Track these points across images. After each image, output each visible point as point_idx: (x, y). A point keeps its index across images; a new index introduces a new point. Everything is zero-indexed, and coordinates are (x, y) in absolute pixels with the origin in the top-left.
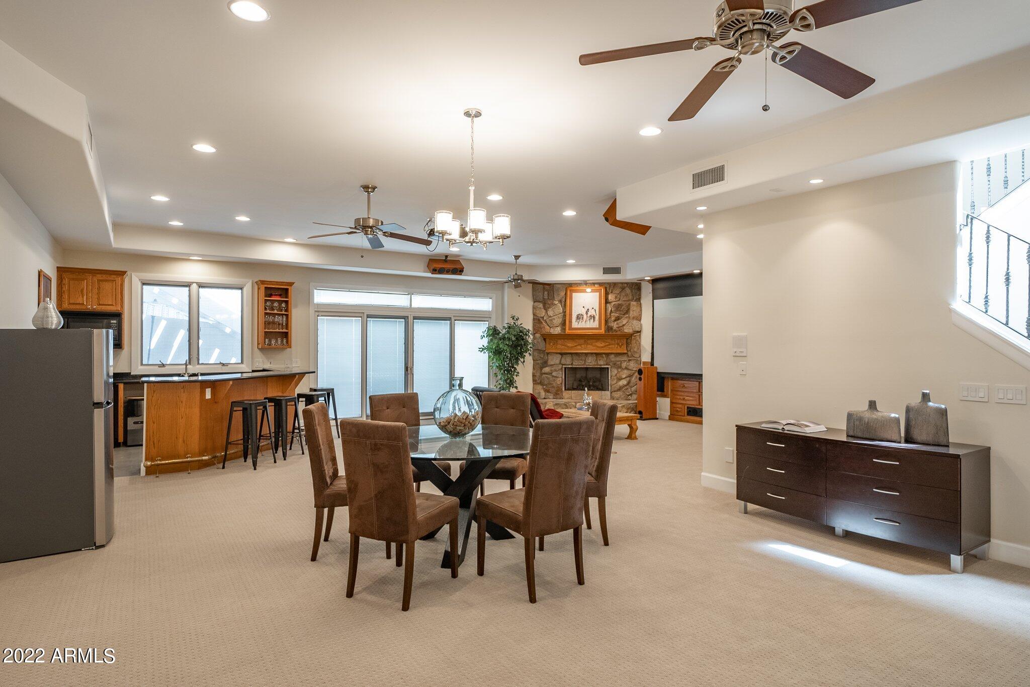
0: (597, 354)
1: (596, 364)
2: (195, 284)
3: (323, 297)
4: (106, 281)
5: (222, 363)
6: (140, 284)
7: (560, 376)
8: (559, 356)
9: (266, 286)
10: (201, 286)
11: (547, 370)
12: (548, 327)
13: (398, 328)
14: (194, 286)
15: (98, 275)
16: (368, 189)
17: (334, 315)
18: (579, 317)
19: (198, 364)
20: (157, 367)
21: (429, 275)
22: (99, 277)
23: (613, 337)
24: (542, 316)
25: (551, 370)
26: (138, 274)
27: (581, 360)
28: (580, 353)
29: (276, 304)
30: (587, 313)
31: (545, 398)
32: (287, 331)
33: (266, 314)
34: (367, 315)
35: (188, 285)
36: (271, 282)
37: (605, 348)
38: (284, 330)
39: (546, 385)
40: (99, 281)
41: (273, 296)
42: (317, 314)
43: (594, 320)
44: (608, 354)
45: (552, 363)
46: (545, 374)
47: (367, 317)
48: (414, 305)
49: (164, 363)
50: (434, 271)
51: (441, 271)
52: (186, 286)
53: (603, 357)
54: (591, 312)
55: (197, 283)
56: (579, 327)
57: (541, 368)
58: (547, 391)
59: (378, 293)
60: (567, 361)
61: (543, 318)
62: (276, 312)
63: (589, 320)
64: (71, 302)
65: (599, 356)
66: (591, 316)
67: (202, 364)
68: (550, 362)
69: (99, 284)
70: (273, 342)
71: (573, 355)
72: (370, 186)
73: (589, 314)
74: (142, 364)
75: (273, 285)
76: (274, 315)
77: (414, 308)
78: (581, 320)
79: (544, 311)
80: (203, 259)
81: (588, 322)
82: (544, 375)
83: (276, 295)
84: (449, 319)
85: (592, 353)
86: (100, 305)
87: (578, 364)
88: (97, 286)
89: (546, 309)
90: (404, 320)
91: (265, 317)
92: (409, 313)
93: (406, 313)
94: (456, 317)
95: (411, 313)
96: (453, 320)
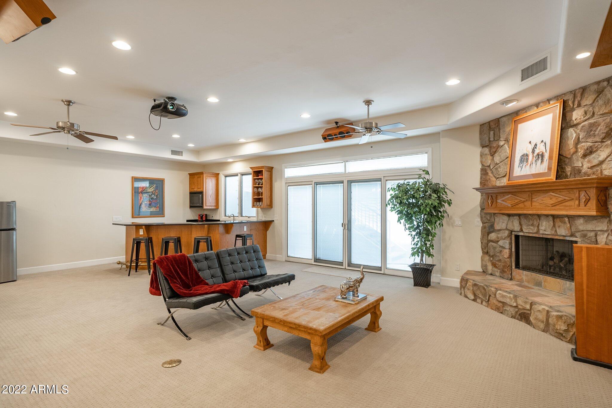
0: (554, 217)
1: (553, 232)
2: (239, 174)
3: (290, 172)
5: (249, 216)
6: (224, 177)
7: (507, 246)
8: (506, 218)
9: (254, 171)
10: (242, 175)
11: (493, 236)
12: (494, 179)
18: (524, 158)
23: (570, 188)
24: (488, 165)
25: (498, 238)
26: (222, 172)
27: (532, 225)
28: (530, 215)
30: (533, 151)
31: (491, 274)
32: (262, 197)
33: (255, 187)
34: (315, 183)
37: (557, 207)
38: (260, 197)
39: (492, 256)
40: (198, 177)
42: (287, 185)
43: (542, 161)
44: (571, 218)
45: (499, 228)
46: (492, 241)
50: (325, 139)
53: (565, 223)
54: (541, 148)
56: (522, 174)
57: (488, 234)
58: (494, 265)
60: (515, 225)
61: (489, 166)
62: (257, 185)
63: (536, 161)
64: (192, 188)
65: (558, 220)
66: (538, 155)
67: (243, 216)
68: (497, 227)
70: (257, 204)
71: (521, 217)
73: (537, 151)
74: (225, 216)
77: (348, 173)
78: (525, 163)
79: (489, 157)
81: (534, 165)
82: (491, 243)
84: (380, 180)
85: (547, 216)
86: (198, 188)
87: (528, 230)
89: (492, 155)
90: (342, 184)
91: (254, 189)
92: (344, 178)
93: (341, 178)
94: (388, 177)
95: (346, 178)
96: (385, 181)
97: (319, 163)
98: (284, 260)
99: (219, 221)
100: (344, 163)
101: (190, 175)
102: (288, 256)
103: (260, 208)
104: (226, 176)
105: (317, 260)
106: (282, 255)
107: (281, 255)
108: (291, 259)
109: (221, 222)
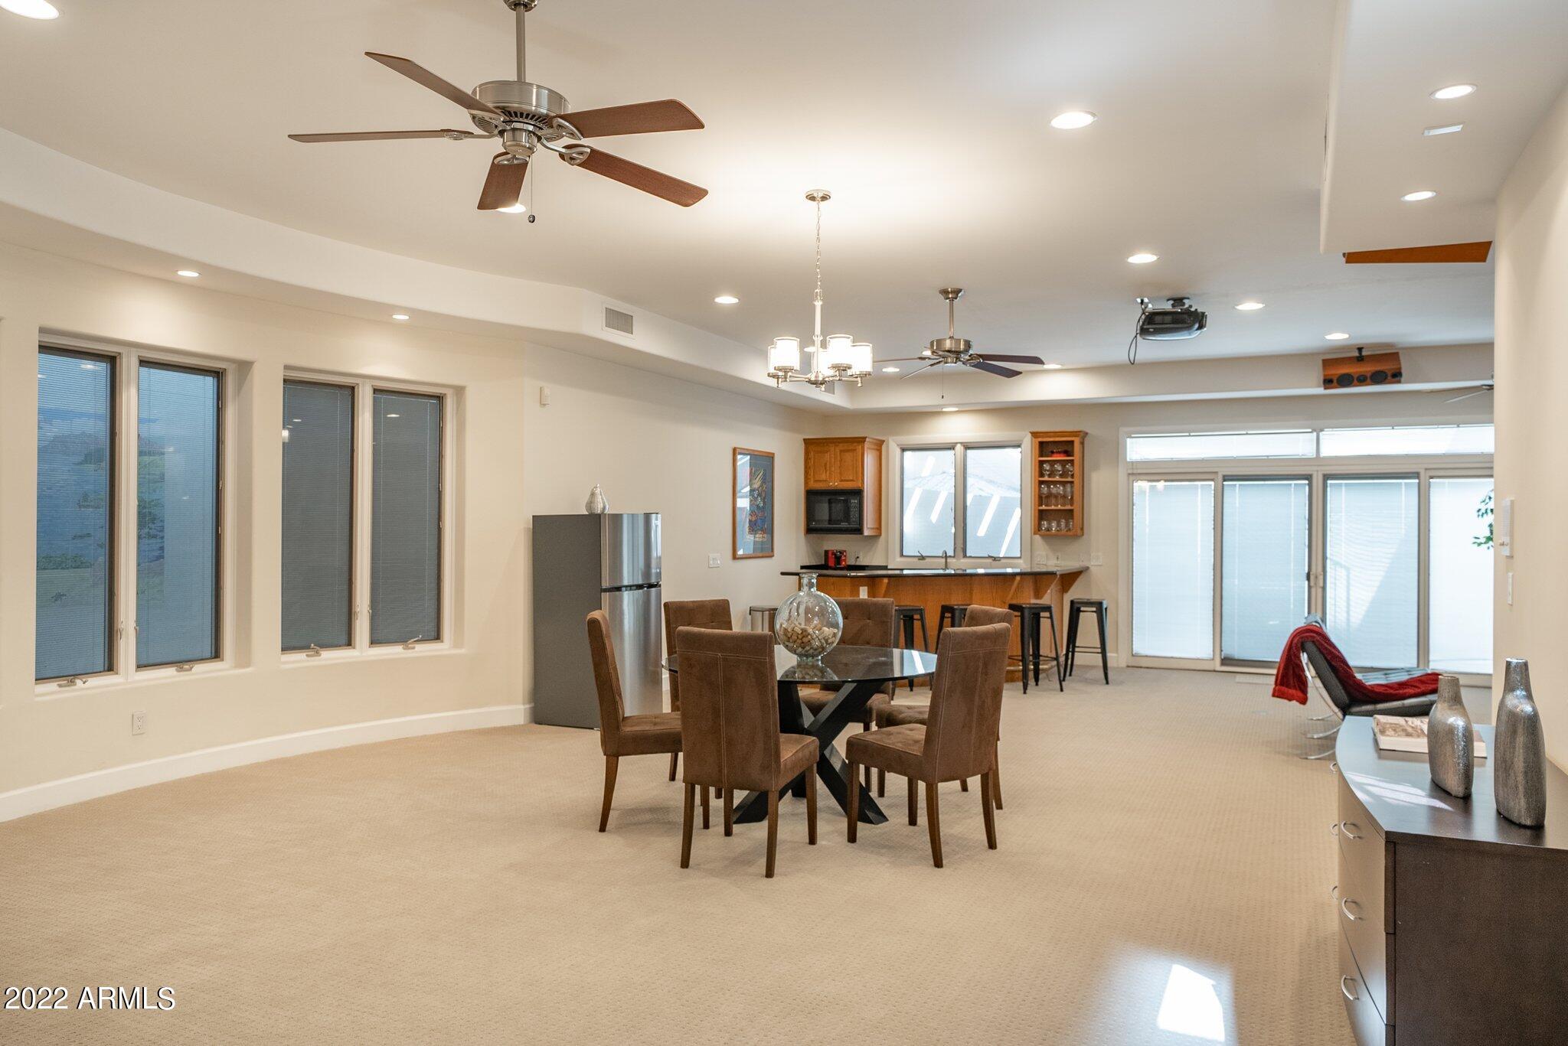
2: (959, 445)
3: (1141, 448)
4: (848, 451)
5: (992, 557)
6: (898, 451)
9: (1040, 440)
10: (968, 447)
13: (1293, 500)
14: (959, 447)
15: (841, 445)
16: (951, 294)
17: (1189, 478)
19: (965, 556)
20: (916, 560)
21: (1321, 391)
22: (841, 446)
26: (894, 438)
29: (1058, 467)
32: (1071, 508)
33: (1041, 483)
34: (1224, 476)
35: (951, 447)
36: (1046, 434)
38: (1068, 507)
40: (841, 451)
41: (1055, 455)
42: (1131, 478)
47: (1224, 480)
48: (1325, 452)
49: (924, 555)
50: (1328, 382)
51: (1345, 381)
52: (950, 449)
55: (961, 443)
59: (1247, 434)
62: (1057, 478)
64: (817, 479)
67: (970, 557)
69: (840, 454)
70: (1054, 524)
72: (950, 290)
74: (902, 555)
75: (1050, 437)
76: (1055, 483)
77: (1325, 458)
80: (960, 409)
83: (1059, 453)
84: (1416, 475)
86: (842, 481)
88: (839, 458)
90: (1307, 482)
91: (1040, 487)
92: (1315, 468)
93: (1308, 468)
94: (1433, 471)
95: (1319, 468)
96: (1428, 478)
97: (1238, 430)
98: (1124, 665)
99: (885, 568)
100: (1315, 434)
101: (808, 442)
102: (1133, 655)
103: (1040, 535)
104: (903, 450)
105: (1226, 661)
106: (1117, 653)
107: (1113, 653)
108: (1144, 663)
109: (890, 572)
